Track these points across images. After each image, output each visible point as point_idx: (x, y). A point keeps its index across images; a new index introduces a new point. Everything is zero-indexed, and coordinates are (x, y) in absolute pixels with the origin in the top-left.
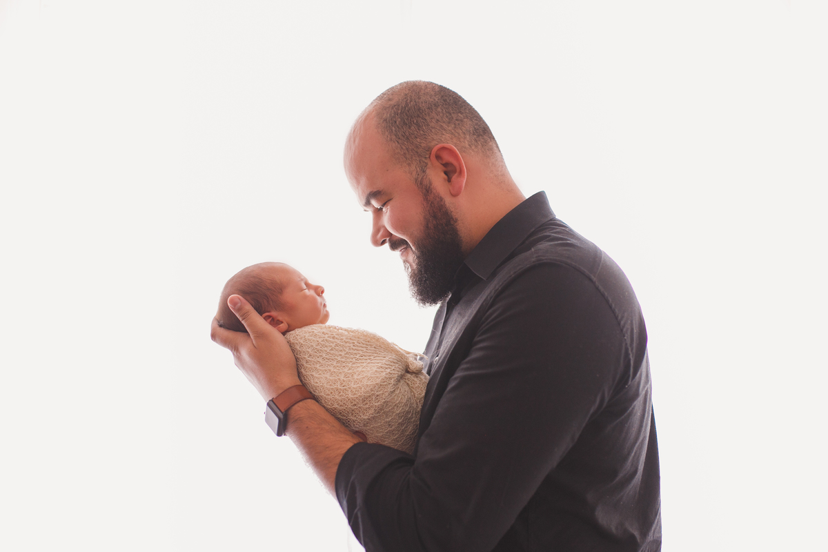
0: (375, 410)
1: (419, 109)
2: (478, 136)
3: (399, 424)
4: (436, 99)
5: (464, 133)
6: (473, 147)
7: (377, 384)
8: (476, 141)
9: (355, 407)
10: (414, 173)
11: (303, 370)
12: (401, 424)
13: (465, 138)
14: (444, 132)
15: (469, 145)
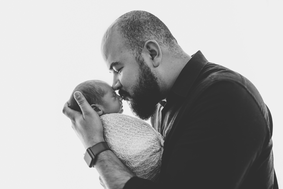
0: (140, 163)
1: (140, 22)
2: (168, 38)
3: (150, 172)
4: (148, 19)
5: (161, 36)
6: (165, 43)
7: (144, 150)
8: (166, 40)
9: (130, 160)
10: (135, 54)
11: (106, 135)
12: (151, 172)
13: (161, 38)
14: (151, 35)
15: (163, 42)
